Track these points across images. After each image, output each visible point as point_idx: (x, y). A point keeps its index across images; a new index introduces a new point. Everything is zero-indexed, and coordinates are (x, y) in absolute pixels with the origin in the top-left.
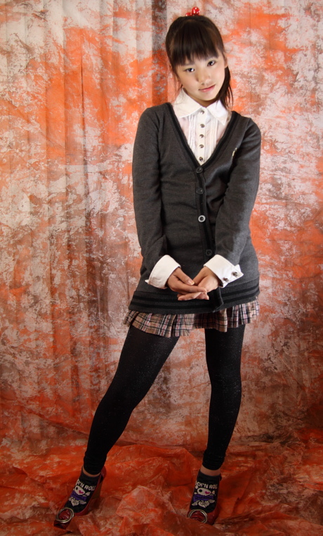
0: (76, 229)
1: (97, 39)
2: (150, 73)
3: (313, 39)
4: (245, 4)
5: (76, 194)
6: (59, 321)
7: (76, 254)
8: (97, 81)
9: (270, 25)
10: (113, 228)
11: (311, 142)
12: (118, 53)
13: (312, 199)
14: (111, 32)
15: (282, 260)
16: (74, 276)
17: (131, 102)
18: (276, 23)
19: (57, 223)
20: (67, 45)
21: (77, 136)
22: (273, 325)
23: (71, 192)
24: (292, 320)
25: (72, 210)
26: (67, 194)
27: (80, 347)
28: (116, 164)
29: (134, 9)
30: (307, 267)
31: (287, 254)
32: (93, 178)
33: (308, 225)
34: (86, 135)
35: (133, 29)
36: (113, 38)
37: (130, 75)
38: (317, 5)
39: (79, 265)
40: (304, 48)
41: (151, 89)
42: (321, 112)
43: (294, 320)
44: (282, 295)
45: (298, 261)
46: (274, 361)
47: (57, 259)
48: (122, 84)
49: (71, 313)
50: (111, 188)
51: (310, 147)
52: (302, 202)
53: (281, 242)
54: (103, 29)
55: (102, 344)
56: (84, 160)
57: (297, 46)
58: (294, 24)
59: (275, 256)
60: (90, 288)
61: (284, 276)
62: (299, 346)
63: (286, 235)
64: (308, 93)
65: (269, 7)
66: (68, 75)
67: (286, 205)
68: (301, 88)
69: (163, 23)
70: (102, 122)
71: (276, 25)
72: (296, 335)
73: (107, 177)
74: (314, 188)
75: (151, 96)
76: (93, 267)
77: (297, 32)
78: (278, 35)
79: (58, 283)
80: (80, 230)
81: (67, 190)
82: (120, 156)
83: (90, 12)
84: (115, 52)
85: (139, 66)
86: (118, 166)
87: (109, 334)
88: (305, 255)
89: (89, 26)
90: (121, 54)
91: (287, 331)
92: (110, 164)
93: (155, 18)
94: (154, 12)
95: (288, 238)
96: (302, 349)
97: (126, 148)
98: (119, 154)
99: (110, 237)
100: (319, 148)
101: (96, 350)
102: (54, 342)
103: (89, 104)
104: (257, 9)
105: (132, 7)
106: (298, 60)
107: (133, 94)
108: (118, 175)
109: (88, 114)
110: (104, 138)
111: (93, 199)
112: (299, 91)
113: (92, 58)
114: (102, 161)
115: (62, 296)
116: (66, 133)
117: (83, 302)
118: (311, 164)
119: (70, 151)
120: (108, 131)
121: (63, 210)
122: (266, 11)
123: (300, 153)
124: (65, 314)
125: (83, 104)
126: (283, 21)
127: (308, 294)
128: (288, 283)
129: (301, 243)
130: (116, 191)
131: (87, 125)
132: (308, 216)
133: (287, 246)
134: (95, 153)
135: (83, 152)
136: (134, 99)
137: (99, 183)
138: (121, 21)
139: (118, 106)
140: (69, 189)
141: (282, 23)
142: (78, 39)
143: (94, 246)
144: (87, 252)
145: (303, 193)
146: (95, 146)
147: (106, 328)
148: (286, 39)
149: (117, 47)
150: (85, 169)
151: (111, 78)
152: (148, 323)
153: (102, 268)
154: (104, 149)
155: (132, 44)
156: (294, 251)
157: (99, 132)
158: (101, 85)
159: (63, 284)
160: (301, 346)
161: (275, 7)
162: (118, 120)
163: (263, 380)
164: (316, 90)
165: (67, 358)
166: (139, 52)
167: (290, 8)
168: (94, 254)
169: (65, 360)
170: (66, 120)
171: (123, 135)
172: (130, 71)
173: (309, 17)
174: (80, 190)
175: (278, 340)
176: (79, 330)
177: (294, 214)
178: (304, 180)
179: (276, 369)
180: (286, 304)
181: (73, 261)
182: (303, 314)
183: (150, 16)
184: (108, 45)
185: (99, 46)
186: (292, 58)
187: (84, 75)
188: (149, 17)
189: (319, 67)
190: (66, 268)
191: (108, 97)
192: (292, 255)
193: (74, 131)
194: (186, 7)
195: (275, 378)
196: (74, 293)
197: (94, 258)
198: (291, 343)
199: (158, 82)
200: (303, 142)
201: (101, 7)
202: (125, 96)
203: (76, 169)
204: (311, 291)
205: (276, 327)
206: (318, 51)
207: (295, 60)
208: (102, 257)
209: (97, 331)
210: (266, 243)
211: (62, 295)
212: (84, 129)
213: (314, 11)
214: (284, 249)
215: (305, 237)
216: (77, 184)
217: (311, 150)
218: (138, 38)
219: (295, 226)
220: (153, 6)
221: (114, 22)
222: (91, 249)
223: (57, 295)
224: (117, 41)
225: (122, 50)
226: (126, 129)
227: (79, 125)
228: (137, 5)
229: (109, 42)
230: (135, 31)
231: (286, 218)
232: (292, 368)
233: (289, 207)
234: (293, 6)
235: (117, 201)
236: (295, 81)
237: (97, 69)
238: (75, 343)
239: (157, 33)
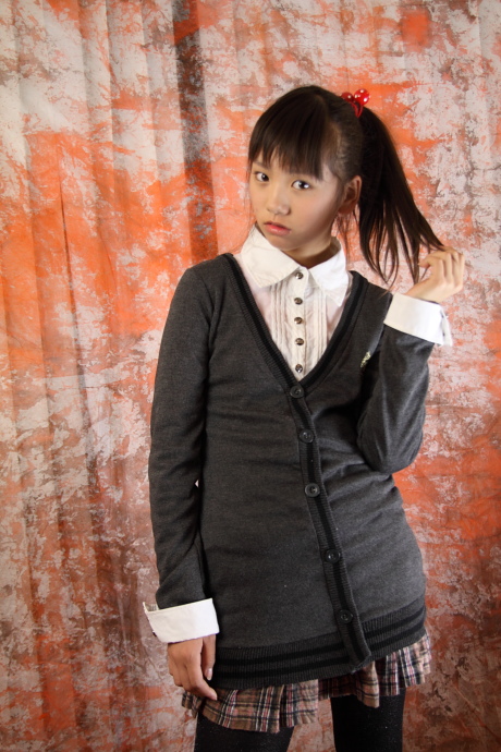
0: (72, 493)
1: (86, 150)
2: (184, 203)
3: (458, 120)
4: (339, 69)
5: (67, 429)
6: (51, 666)
7: (75, 537)
8: (92, 224)
9: (384, 103)
10: (139, 484)
11: (471, 298)
12: (125, 171)
13: (482, 398)
14: (109, 136)
15: (441, 510)
16: (73, 578)
17: (154, 256)
18: (395, 99)
19: (37, 484)
20: (32, 164)
21: (62, 325)
22: (436, 629)
23: (58, 426)
24: (468, 617)
25: (62, 459)
26: (51, 429)
27: (93, 711)
28: (136, 368)
29: (148, 92)
30: (485, 518)
31: (449, 498)
32: (97, 397)
33: (479, 444)
34: (79, 320)
35: (149, 127)
36: (114, 146)
37: (148, 208)
38: (462, 61)
39: (81, 557)
40: (446, 138)
41: (188, 231)
42: (483, 245)
43: (471, 616)
44: (445, 572)
45: (467, 510)
46: (445, 695)
47: (40, 552)
48: (135, 226)
49: (73, 648)
50: (129, 412)
51: (470, 308)
52: (465, 404)
53: (436, 479)
54: (95, 132)
55: (133, 700)
56: (78, 366)
57: (433, 135)
58: (425, 98)
59: (428, 504)
60: (105, 598)
61: (447, 538)
62: (485, 664)
63: (443, 466)
64: (460, 215)
65: (380, 72)
66: (39, 216)
67: (439, 413)
68: (446, 206)
69: (200, 114)
70: (105, 296)
71: (394, 102)
72: (477, 643)
73: (122, 393)
74: (484, 379)
75: (188, 244)
76: (108, 559)
77: (431, 110)
78: (400, 119)
79: (45, 596)
80: (80, 494)
81: (51, 424)
82: (142, 354)
83: (69, 102)
84: (119, 171)
85: (163, 191)
86: (139, 372)
87: (146, 680)
88: (479, 497)
89: (70, 127)
90: (130, 173)
91: (461, 637)
92: (124, 369)
93: (185, 106)
94: (182, 96)
95: (447, 471)
96: (491, 667)
97: (151, 339)
98: (139, 349)
99: (135, 501)
100: (486, 308)
101: (123, 714)
102: (45, 706)
103: (79, 265)
104: (360, 77)
105: (143, 88)
106: (437, 159)
107: (156, 242)
108: (140, 389)
109: (79, 284)
110: (110, 323)
111: (100, 434)
112: (443, 211)
113: (80, 183)
114: (111, 365)
115: (53, 618)
116: (42, 320)
117: (94, 625)
118: (476, 337)
119: (51, 352)
120: (117, 310)
121: (46, 459)
122: (376, 79)
123: (455, 319)
124: (62, 651)
125: (69, 266)
126: (406, 94)
127: (492, 566)
128: (453, 551)
129: (469, 477)
130: (139, 417)
131: (78, 304)
132: (478, 428)
133: (447, 485)
134: (96, 352)
135: (75, 352)
136: (160, 251)
137: (108, 405)
138: (126, 115)
139: (131, 265)
140: (54, 422)
141: (404, 98)
142: (51, 151)
143: (107, 520)
144: (94, 532)
145: (466, 390)
146: (95, 340)
147: (138, 668)
148: (413, 125)
149: (123, 161)
150: (81, 382)
151: (116, 215)
152: (233, 711)
153: (123, 559)
154: (113, 344)
155: (149, 153)
156: (460, 493)
157: (102, 314)
158: (98, 229)
159: (54, 597)
160: (490, 663)
161: (390, 70)
162: (133, 290)
163: (429, 734)
164: (473, 208)
165: (70, 735)
166: (162, 167)
167: (416, 70)
168: (107, 535)
169: (65, 739)
170: (41, 297)
171: (144, 316)
172: (149, 203)
173: (449, 84)
174: (74, 420)
175: (448, 655)
176: (90, 678)
177: (454, 427)
178: (465, 366)
179: (449, 709)
180: (454, 589)
181: (71, 550)
182: (487, 604)
183: (177, 103)
184: (106, 160)
185: (90, 161)
186: (426, 156)
187: (66, 214)
188: (174, 105)
189: (473, 169)
190: (58, 565)
191: (113, 250)
192: (457, 500)
193: (57, 315)
194: (237, 83)
195: (450, 728)
196: (75, 610)
197: (108, 543)
198: (471, 658)
199: (199, 217)
200: (459, 299)
201: (90, 93)
202: (143, 246)
203: (65, 383)
204: (496, 561)
205: (441, 633)
206: (470, 140)
207: (432, 159)
208: (123, 539)
209: (122, 676)
210: (410, 483)
211: (55, 617)
212: (74, 310)
213: (457, 73)
214: (442, 491)
215: (475, 466)
216: (67, 410)
217: (472, 313)
218: (157, 142)
219: (457, 448)
220: (180, 85)
221: (114, 117)
222: (101, 526)
223: (44, 617)
224: (122, 150)
225: (131, 165)
226: (148, 304)
227: (65, 304)
228: (152, 85)
229: (107, 153)
230: (153, 131)
231: (441, 435)
232: (477, 705)
233: (444, 416)
234: (421, 67)
235: (142, 435)
236: (435, 195)
237: (89, 202)
238: (84, 705)
239: (191, 131)
